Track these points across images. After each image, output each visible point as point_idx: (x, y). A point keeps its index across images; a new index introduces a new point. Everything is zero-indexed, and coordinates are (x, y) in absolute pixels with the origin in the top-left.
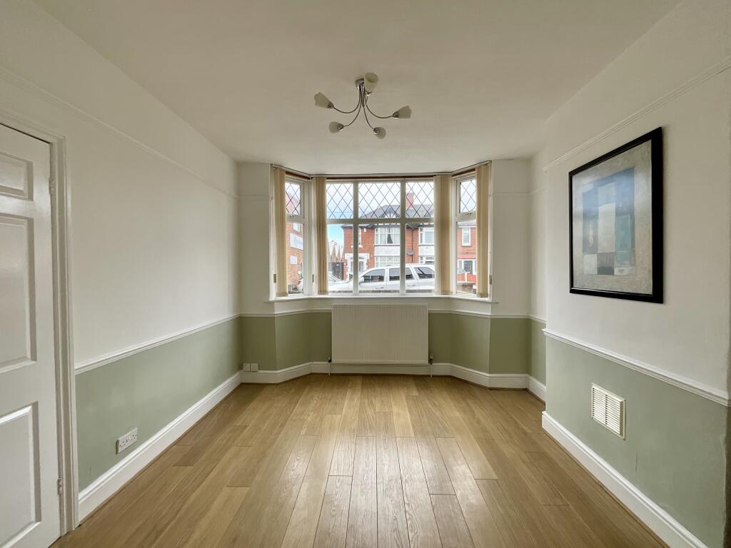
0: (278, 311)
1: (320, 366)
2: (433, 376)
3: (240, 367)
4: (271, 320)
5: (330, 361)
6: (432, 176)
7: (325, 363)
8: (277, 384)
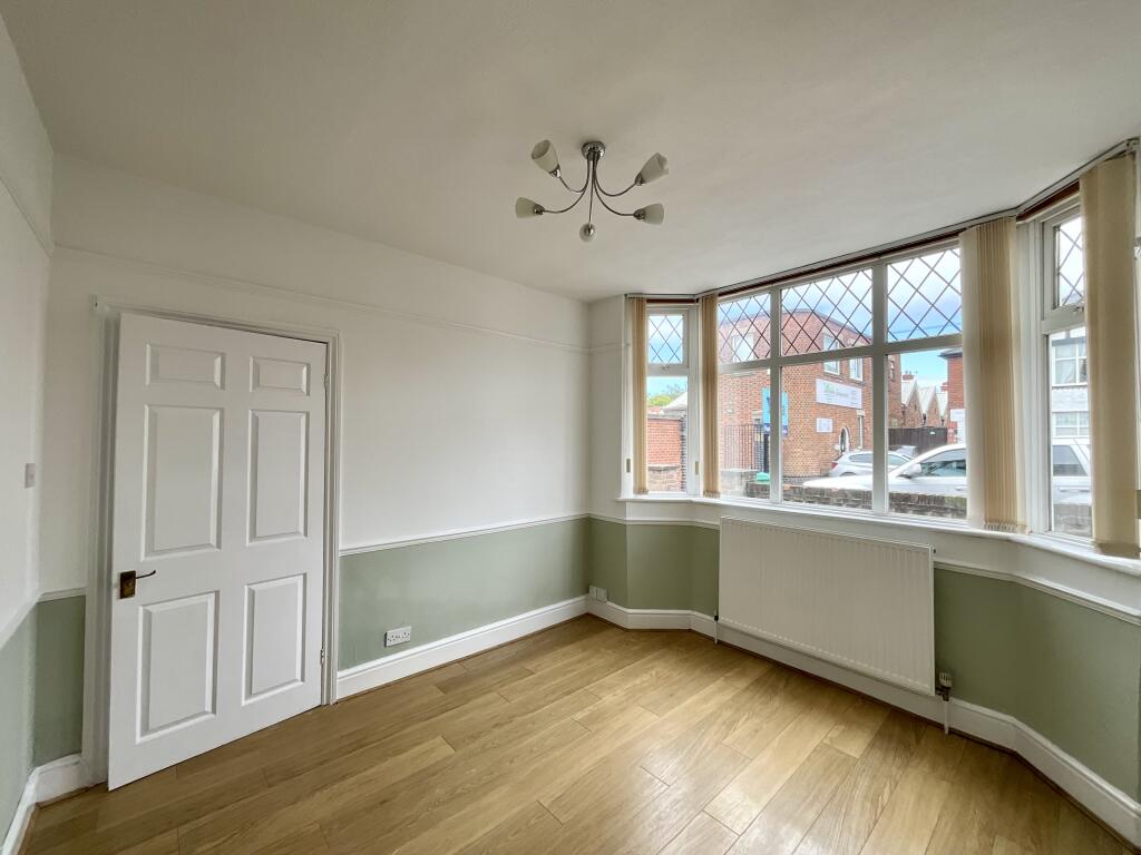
0: (632, 516)
1: (700, 621)
2: (952, 731)
3: (587, 591)
4: (620, 528)
5: (717, 618)
6: (955, 234)
7: (708, 617)
8: (627, 630)
